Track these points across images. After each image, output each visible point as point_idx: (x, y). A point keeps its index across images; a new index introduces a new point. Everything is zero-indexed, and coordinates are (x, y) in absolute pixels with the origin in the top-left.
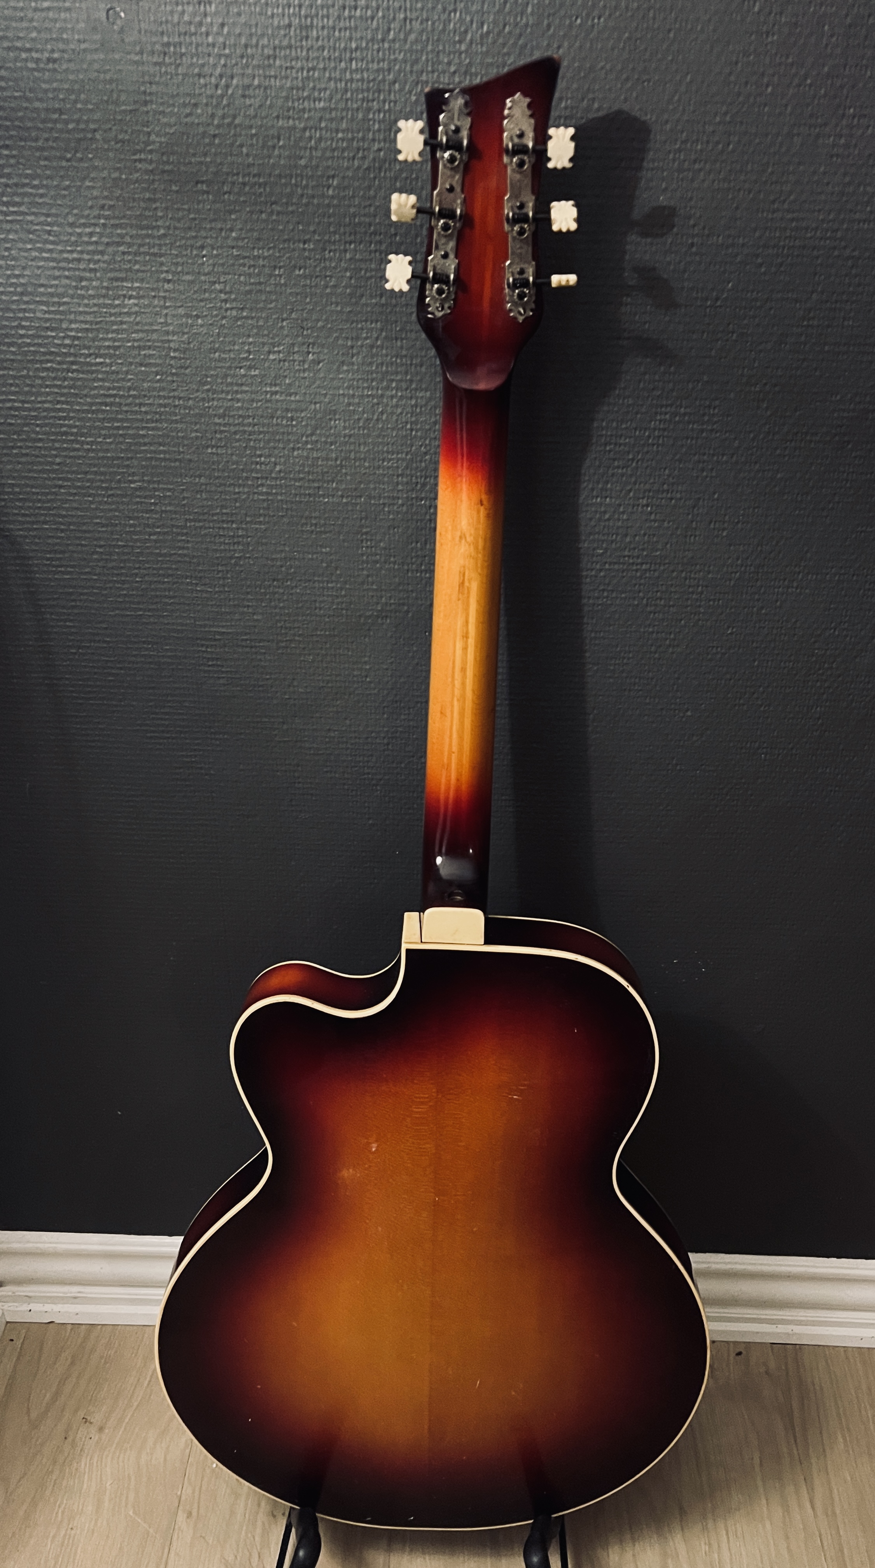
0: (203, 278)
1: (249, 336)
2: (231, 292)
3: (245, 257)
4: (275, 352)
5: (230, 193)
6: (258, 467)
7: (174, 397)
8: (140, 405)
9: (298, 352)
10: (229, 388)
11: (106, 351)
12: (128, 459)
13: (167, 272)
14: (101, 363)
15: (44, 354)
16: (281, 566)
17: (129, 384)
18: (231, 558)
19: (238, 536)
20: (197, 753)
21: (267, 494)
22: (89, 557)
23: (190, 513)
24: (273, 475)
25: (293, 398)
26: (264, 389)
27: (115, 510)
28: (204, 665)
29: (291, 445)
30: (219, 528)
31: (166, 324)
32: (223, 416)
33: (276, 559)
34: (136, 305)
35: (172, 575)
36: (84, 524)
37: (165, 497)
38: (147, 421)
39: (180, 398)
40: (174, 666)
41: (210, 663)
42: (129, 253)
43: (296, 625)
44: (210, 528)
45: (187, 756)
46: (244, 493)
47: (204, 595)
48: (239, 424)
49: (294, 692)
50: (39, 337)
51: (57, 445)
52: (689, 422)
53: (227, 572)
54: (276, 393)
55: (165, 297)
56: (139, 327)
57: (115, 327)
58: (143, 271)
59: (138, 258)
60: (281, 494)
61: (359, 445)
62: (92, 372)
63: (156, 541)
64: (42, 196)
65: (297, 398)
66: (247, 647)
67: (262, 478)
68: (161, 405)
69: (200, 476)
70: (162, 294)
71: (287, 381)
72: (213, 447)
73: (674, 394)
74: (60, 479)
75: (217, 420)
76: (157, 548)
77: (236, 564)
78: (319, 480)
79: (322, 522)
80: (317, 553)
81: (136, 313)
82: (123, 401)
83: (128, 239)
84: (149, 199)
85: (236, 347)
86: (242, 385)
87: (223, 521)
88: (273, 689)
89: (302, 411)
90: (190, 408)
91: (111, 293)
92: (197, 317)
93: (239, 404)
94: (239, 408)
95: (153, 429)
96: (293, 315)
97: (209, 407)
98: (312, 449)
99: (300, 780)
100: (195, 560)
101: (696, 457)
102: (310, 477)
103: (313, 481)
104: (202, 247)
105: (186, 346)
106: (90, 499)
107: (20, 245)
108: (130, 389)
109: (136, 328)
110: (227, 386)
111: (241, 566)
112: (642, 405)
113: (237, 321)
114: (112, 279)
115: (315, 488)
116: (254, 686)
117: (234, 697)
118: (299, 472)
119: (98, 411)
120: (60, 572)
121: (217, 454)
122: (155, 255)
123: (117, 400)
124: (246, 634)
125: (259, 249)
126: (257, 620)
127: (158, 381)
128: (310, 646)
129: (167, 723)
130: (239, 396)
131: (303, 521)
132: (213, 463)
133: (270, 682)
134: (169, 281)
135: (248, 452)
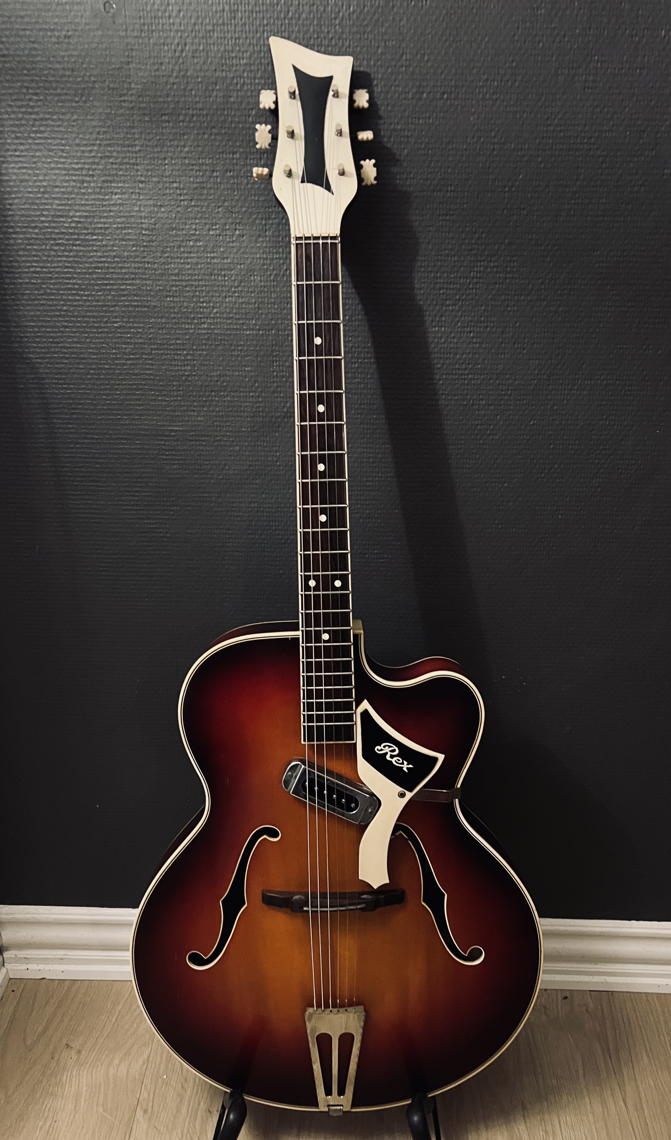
0: (165, 179)
1: (196, 218)
2: (183, 189)
3: (193, 165)
4: (213, 230)
5: (183, 121)
6: (202, 310)
7: (145, 262)
8: (122, 268)
9: (228, 229)
10: (183, 255)
11: (100, 231)
12: (113, 306)
13: (141, 176)
14: (96, 239)
15: (58, 233)
16: (217, 381)
17: (114, 253)
18: (183, 375)
19: (188, 360)
20: (157, 521)
21: (208, 329)
22: (84, 377)
23: (154, 344)
24: (212, 316)
25: (225, 261)
26: (206, 255)
27: (103, 343)
28: (163, 454)
29: (224, 294)
30: (175, 354)
31: (140, 211)
32: (177, 275)
33: (214, 376)
34: (120, 199)
35: (141, 389)
36: (81, 353)
37: (138, 333)
38: (126, 279)
39: (148, 263)
40: (142, 456)
41: (167, 453)
42: (116, 163)
43: (228, 424)
44: (168, 354)
45: (151, 524)
46: (192, 329)
47: (163, 403)
48: (188, 280)
49: (226, 474)
50: (54, 222)
51: (64, 297)
52: (497, 272)
53: (180, 386)
54: (214, 258)
55: (139, 193)
56: (122, 214)
57: (105, 214)
58: (124, 176)
59: (121, 167)
60: (218, 329)
61: (271, 292)
62: (90, 246)
63: (131, 364)
64: (59, 126)
65: (229, 261)
66: (193, 441)
67: (204, 318)
68: (135, 268)
69: (162, 318)
70: (137, 191)
71: (222, 250)
72: (170, 296)
73: (486, 253)
74: (66, 321)
75: (174, 278)
76: (131, 369)
77: (186, 380)
78: (243, 319)
79: (246, 348)
80: (242, 371)
81: (120, 204)
82: (110, 265)
83: (115, 154)
84: (130, 127)
85: (187, 227)
86: (190, 252)
87: (177, 350)
88: (211, 472)
89: (231, 270)
90: (155, 270)
91: (103, 191)
92: (161, 206)
93: (189, 266)
94: (188, 269)
95: (130, 284)
96: (226, 204)
97: (168, 269)
98: (239, 297)
99: (231, 541)
100: (157, 378)
101: (503, 297)
102: (237, 316)
103: (239, 319)
104: (165, 158)
105: (153, 226)
106: (86, 335)
107: (44, 160)
108: (115, 257)
109: (119, 214)
110: (181, 254)
111: (189, 381)
112: (464, 261)
113: (188, 208)
114: (104, 181)
115: (241, 324)
116: (198, 469)
117: (184, 478)
118: (230, 313)
119: (93, 273)
120: (64, 388)
121: (173, 301)
122: (133, 164)
123: (106, 265)
124: (193, 431)
125: (203, 159)
126: (200, 421)
127: (134, 251)
128: (237, 439)
129: (136, 499)
130: (189, 260)
131: (233, 348)
132: (171, 308)
133: (209, 467)
134: (142, 182)
135: (195, 300)
